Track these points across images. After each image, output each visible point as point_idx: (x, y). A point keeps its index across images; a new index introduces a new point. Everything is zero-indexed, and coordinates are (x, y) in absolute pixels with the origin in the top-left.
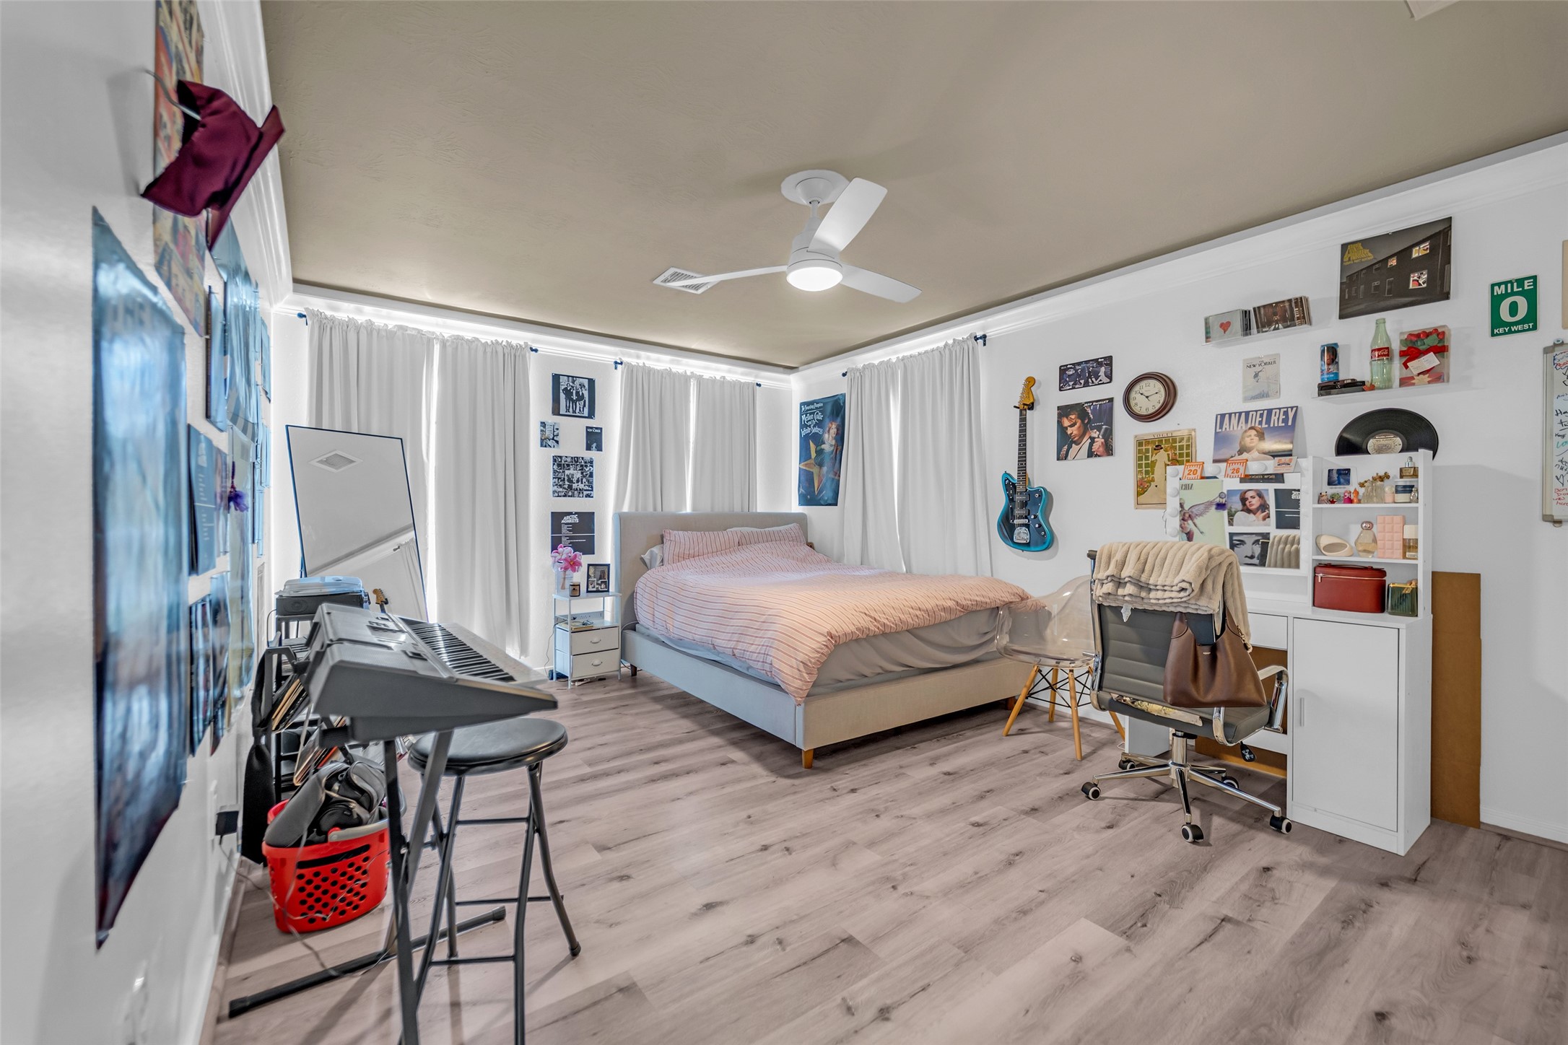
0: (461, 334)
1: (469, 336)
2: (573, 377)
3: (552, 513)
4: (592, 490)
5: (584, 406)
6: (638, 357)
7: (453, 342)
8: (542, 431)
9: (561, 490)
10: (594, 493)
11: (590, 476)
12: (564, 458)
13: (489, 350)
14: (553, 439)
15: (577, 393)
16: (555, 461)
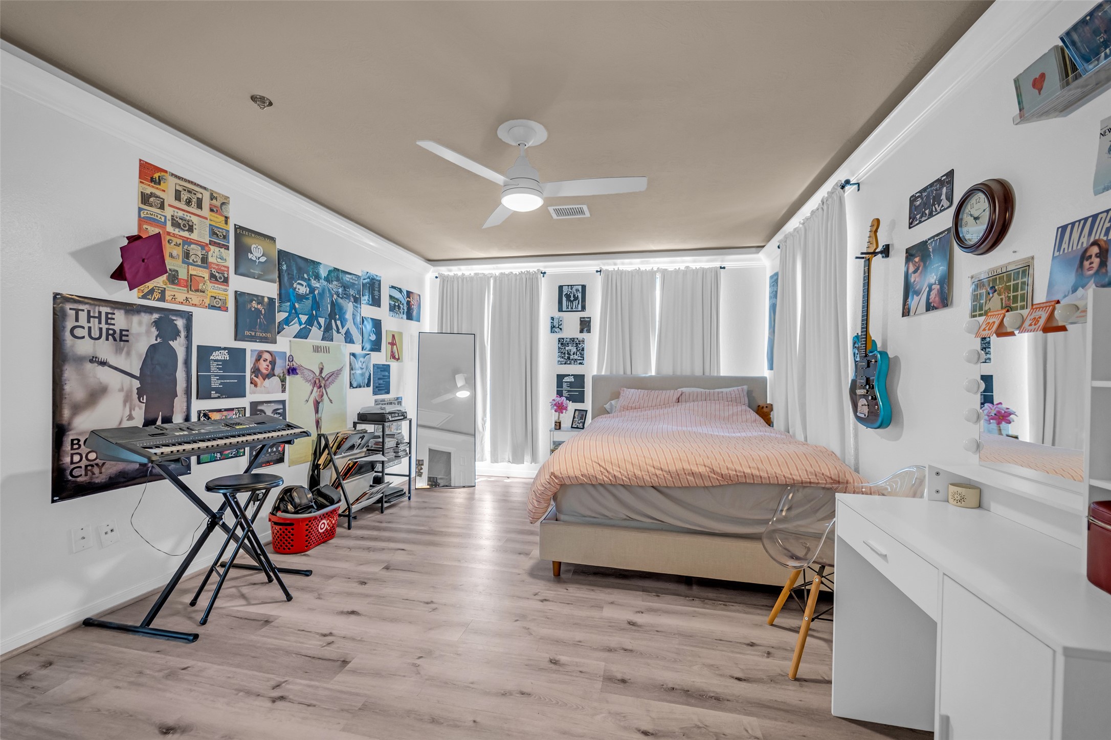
0: (503, 271)
1: (507, 272)
2: (571, 286)
3: (557, 375)
4: (583, 360)
5: (579, 303)
6: (615, 264)
7: (500, 277)
8: (552, 322)
9: (563, 360)
10: (585, 362)
11: (582, 351)
12: (565, 339)
13: (518, 278)
14: (558, 327)
15: (574, 295)
16: (559, 341)
